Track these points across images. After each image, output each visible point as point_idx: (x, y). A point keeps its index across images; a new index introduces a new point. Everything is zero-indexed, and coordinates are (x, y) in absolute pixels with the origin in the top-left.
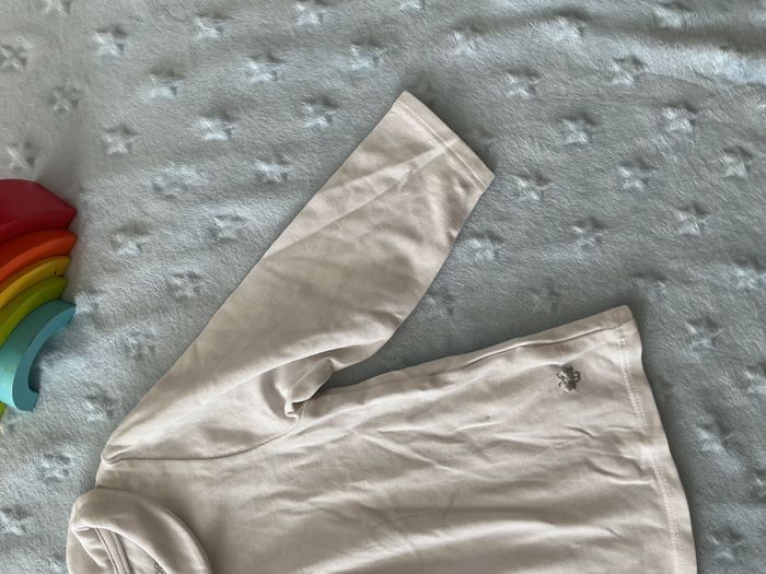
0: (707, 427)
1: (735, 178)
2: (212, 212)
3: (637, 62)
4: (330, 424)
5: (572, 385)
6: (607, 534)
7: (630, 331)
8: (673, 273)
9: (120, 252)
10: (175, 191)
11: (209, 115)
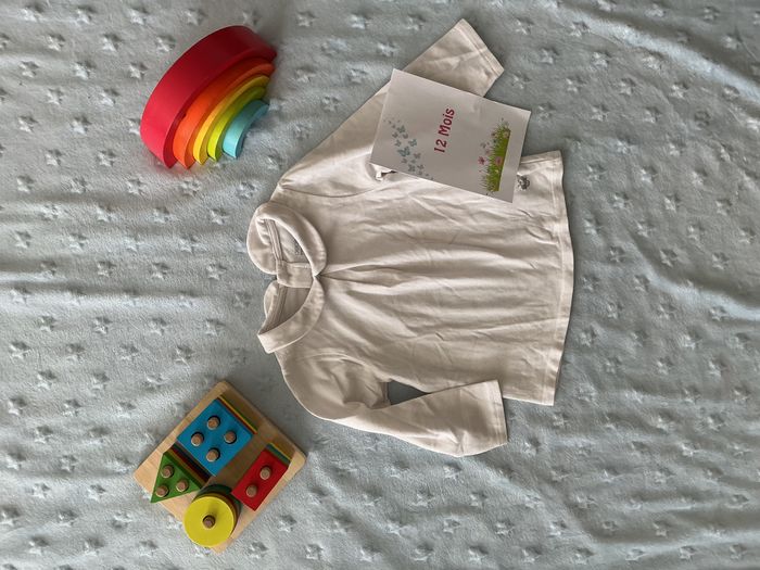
0: (590, 221)
1: (625, 95)
2: (351, 66)
3: (584, 26)
4: (398, 188)
5: (525, 187)
6: (530, 267)
7: (558, 162)
8: (585, 138)
9: (299, 80)
10: (332, 52)
11: (357, 14)
